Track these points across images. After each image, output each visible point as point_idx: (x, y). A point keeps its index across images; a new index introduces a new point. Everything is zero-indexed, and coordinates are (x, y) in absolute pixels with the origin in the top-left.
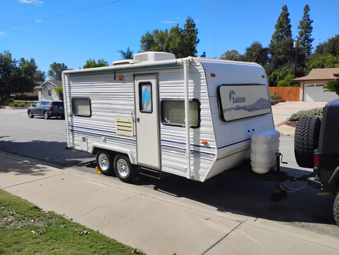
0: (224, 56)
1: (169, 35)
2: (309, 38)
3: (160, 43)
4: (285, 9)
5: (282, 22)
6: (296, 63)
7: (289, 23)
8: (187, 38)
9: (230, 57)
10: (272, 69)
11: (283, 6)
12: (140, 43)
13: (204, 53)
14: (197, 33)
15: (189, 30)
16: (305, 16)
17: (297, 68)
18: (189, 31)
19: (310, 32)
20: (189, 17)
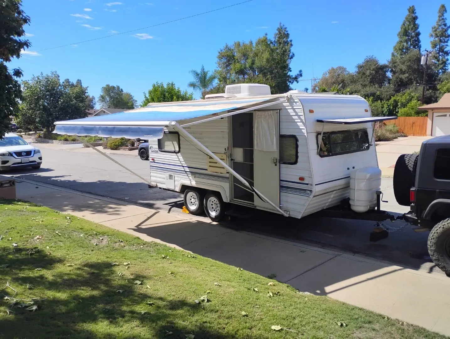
0: (327, 74)
1: (254, 49)
2: (445, 50)
3: (242, 58)
4: (412, 10)
5: (408, 28)
6: (424, 84)
7: (416, 30)
8: (277, 53)
9: (335, 76)
10: (392, 93)
11: (410, 6)
12: (217, 60)
13: (301, 71)
14: (292, 45)
15: (280, 41)
16: (440, 20)
17: (426, 92)
18: (280, 43)
19: (447, 42)
20: (280, 24)
